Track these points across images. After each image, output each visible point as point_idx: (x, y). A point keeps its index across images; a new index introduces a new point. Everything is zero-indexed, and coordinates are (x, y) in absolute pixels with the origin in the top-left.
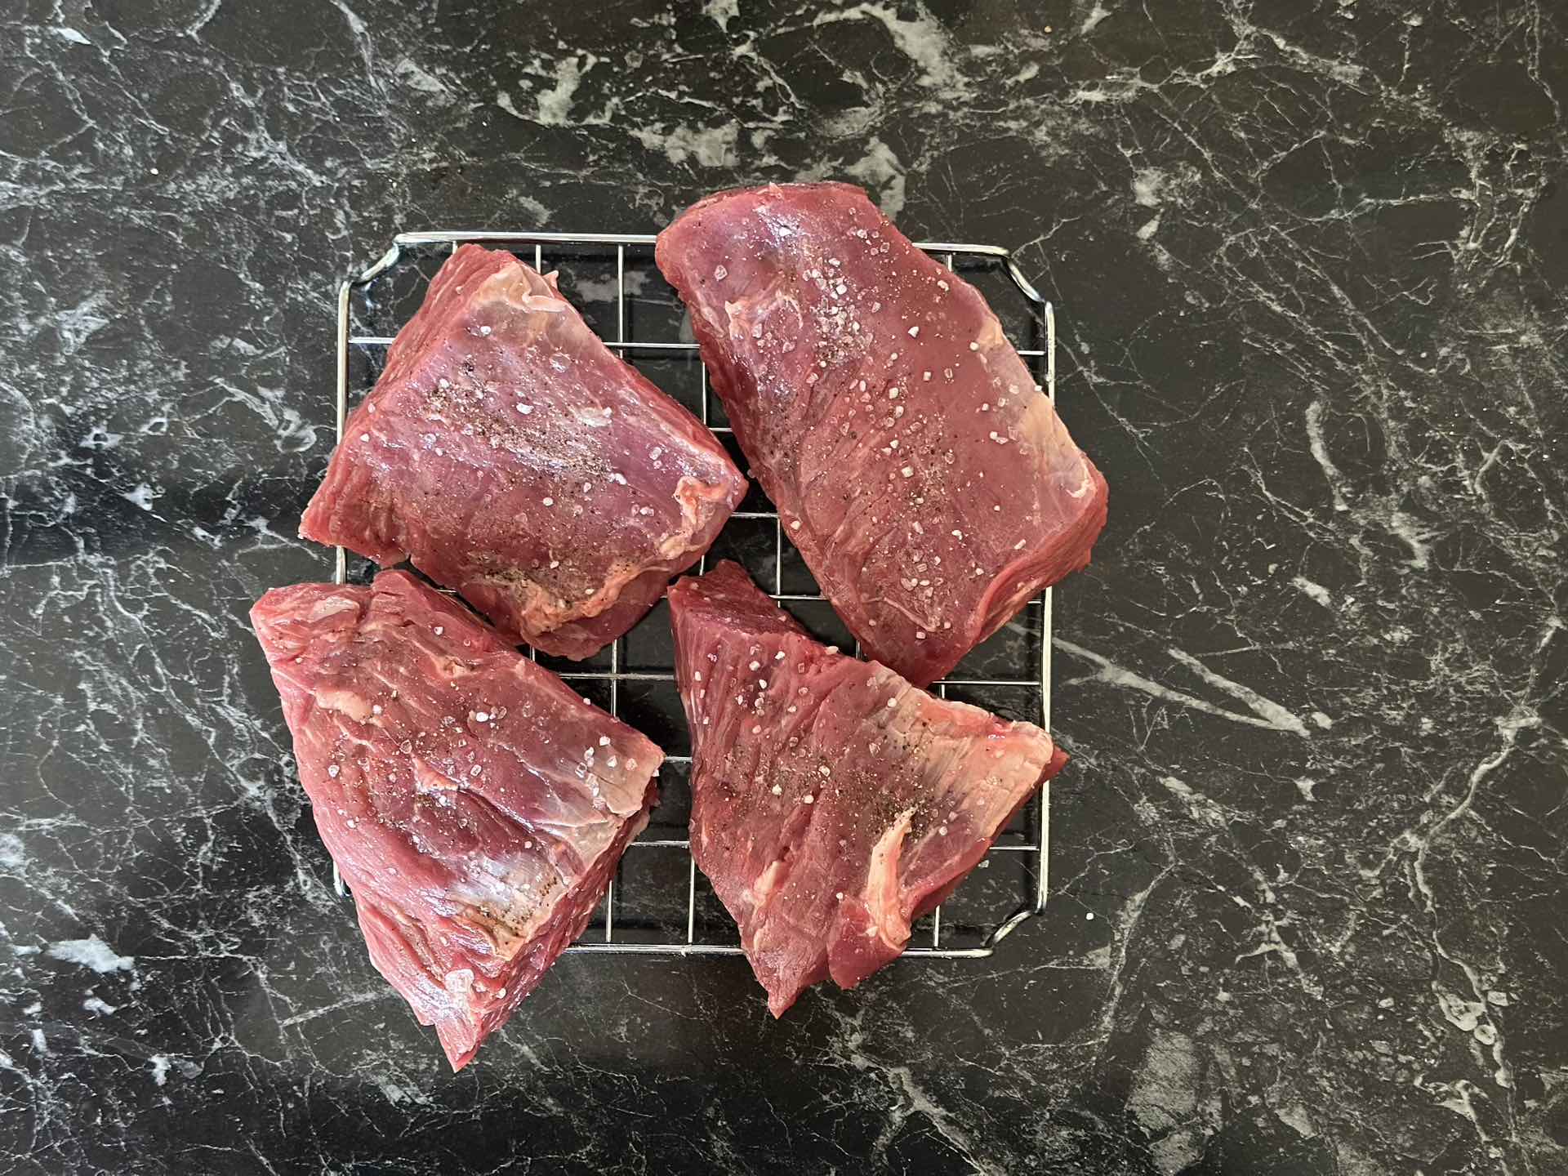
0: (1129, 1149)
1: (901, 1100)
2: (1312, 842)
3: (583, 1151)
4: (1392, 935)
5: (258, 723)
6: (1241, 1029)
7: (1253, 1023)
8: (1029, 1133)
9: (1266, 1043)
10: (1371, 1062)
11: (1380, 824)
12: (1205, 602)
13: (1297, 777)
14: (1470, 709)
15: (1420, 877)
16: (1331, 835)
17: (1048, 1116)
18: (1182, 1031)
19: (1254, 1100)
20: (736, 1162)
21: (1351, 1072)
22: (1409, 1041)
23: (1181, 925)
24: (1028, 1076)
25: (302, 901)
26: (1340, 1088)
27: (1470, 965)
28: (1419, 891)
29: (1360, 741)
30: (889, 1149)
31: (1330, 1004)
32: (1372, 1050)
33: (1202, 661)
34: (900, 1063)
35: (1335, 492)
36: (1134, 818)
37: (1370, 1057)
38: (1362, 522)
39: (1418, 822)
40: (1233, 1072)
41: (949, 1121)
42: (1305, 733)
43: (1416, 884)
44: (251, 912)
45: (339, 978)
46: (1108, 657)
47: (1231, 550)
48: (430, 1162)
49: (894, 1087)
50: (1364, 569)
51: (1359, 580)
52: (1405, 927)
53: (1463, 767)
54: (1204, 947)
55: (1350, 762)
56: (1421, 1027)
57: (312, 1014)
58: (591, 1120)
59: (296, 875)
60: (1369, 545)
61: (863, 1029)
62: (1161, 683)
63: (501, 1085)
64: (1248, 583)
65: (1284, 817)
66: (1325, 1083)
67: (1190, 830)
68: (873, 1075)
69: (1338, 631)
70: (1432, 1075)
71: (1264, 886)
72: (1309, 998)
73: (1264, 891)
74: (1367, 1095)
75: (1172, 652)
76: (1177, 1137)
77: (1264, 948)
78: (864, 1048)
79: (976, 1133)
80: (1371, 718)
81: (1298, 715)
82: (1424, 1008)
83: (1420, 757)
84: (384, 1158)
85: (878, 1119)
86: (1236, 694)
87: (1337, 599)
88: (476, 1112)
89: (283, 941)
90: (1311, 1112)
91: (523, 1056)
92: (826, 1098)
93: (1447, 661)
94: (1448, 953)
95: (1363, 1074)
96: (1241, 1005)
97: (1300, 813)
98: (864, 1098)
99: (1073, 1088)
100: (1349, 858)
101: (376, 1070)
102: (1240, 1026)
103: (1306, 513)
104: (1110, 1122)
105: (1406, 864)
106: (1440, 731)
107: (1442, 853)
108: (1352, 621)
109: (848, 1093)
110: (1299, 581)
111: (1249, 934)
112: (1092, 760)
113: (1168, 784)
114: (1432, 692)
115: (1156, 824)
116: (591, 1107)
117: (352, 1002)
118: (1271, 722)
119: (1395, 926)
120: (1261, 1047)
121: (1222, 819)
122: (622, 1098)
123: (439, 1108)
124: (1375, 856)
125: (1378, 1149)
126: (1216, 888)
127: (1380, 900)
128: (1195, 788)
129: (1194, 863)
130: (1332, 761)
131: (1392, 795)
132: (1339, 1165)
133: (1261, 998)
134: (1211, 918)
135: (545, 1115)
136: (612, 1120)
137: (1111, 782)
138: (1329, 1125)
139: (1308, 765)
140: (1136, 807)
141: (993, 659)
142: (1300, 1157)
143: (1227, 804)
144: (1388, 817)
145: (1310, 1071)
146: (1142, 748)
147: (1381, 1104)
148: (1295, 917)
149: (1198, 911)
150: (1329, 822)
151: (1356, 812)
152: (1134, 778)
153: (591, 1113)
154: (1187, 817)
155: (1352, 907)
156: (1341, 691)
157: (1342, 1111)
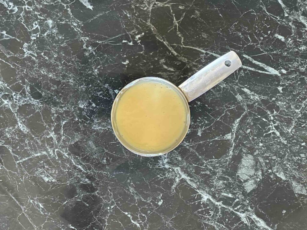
0: (238, 185)
1: (178, 176)
2: (282, 103)
3: (96, 192)
4: (304, 127)
5: (6, 85)
6: (266, 153)
7: (269, 151)
8: (212, 182)
9: (272, 156)
10: (300, 159)
11: (301, 98)
12: (252, 42)
13: (278, 86)
16: (287, 101)
17: (216, 178)
18: (251, 154)
19: (270, 171)
20: (136, 193)
21: (295, 162)
23: (249, 126)
24: (211, 168)
25: (20, 131)
26: (292, 167)
29: (294, 76)
30: (176, 188)
31: (289, 145)
32: (300, 156)
33: (252, 57)
34: (178, 166)
35: (285, 11)
36: (236, 99)
37: (299, 158)
38: (292, 19)
40: (264, 164)
41: (191, 181)
42: (279, 75)
44: (7, 134)
45: (31, 150)
47: (258, 28)
48: (57, 197)
49: (176, 172)
50: (293, 31)
51: (292, 34)
54: (255, 132)
55: (292, 82)
57: (24, 160)
58: (98, 184)
59: (18, 124)
60: (294, 25)
61: (167, 158)
63: (74, 176)
64: (263, 37)
65: (275, 97)
66: (288, 166)
67: (251, 102)
68: (171, 170)
69: (287, 48)
71: (270, 115)
72: (283, 144)
73: (270, 117)
74: (299, 168)
75: (244, 56)
76: (250, 181)
77: (271, 131)
78: (168, 163)
79: (198, 183)
80: (296, 70)
81: (277, 70)
84: (45, 196)
85: (172, 181)
86: (261, 66)
87: (287, 39)
88: (68, 183)
89: (15, 141)
90: (285, 173)
91: (79, 168)
92: (159, 176)
95: (298, 163)
96: (266, 146)
97: (279, 96)
98: (169, 176)
99: (223, 170)
100: (292, 107)
101: (41, 174)
102: (265, 152)
103: (278, 17)
104: (233, 178)
108: (291, 45)
109: (164, 174)
110: (276, 35)
111: (267, 128)
112: (224, 85)
113: (244, 90)
115: (242, 101)
116: (97, 181)
117: (34, 156)
118: (271, 73)
119: (305, 124)
120: (271, 157)
121: (259, 99)
122: (106, 178)
123: (58, 183)
124: (299, 106)
125: (303, 182)
126: (258, 117)
127: (301, 117)
128: (251, 91)
129: (252, 110)
130: (287, 82)
131: (303, 90)
132: (293, 187)
133: (271, 145)
134: (257, 124)
135: (86, 183)
136: (103, 184)
137: (229, 90)
138: (290, 176)
139: (281, 83)
140: (236, 96)
141: (197, 59)
142: (283, 185)
143: (260, 94)
144: (302, 96)
145: (284, 163)
146: (237, 81)
147: (303, 170)
148: (279, 123)
149: (253, 123)
150: (286, 98)
151: (294, 95)
152: (235, 89)
153: (98, 182)
154: (250, 98)
155: (294, 120)
156: (288, 63)
157: (293, 173)
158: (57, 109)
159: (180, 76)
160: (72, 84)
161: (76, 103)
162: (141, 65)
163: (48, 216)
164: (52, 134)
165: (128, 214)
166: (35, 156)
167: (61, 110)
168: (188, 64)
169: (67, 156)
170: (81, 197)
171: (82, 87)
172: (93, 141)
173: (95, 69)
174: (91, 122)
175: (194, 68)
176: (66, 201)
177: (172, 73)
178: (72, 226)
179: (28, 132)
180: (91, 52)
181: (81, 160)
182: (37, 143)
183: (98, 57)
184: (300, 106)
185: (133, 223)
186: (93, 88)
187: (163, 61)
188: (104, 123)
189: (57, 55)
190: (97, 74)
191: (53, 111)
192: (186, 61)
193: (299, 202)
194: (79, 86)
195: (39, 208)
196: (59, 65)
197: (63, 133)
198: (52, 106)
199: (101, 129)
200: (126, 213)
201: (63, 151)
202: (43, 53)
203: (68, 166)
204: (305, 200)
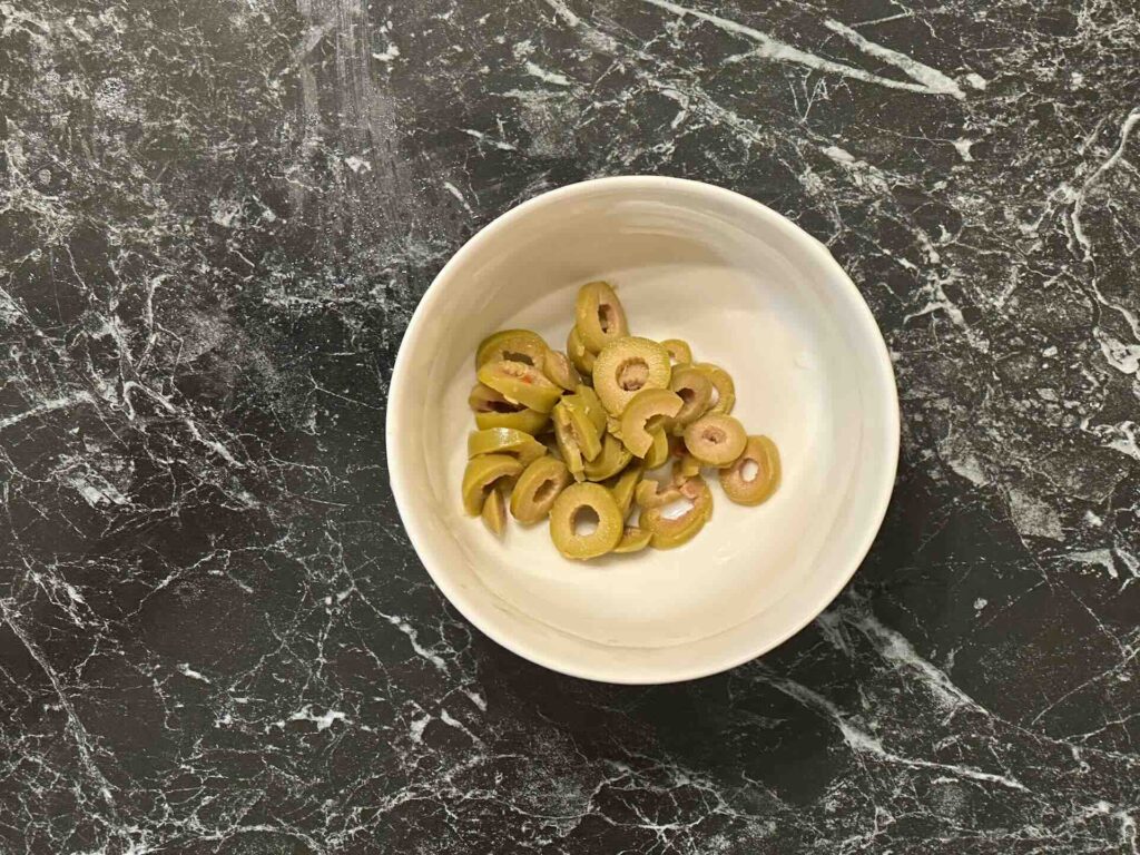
2: (972, 201)
3: (281, 542)
4: (1053, 287)
6: (912, 387)
7: (923, 379)
9: (936, 398)
10: (1038, 410)
11: (1037, 179)
13: (955, 139)
14: (1117, 62)
15: (1077, 228)
16: (990, 193)
19: (928, 453)
21: (1019, 421)
22: (1074, 389)
26: (1010, 436)
27: (1129, 309)
28: (1076, 244)
29: (1014, 99)
31: (997, 357)
32: (1038, 398)
33: (859, 30)
36: (798, 189)
37: (1035, 403)
39: (1072, 175)
40: (906, 428)
42: (961, 95)
43: (1073, 235)
46: (766, 31)
48: (132, 560)
52: (1065, 277)
53: (1114, 118)
55: (1005, 120)
56: (1084, 372)
57: (6, 422)
58: (287, 511)
62: (818, 55)
63: (198, 482)
65: (944, 179)
66: (994, 433)
67: (855, 197)
70: (1098, 419)
71: (928, 247)
72: (977, 352)
73: (928, 252)
74: (1035, 441)
75: (830, 24)
77: (930, 307)
80: (1024, 77)
81: (953, 78)
82: (1088, 354)
83: (1072, 111)
84: (88, 558)
86: (892, 62)
88: (174, 510)
90: (983, 461)
91: (216, 453)
93: (1093, 16)
94: (1106, 298)
95: (1031, 422)
96: (912, 363)
97: (960, 174)
100: (1009, 214)
101: (73, 474)
102: (909, 383)
105: (1064, 216)
106: (1089, 85)
107: (1097, 203)
111: (916, 294)
112: (757, 135)
113: (830, 154)
114: (1080, 48)
115: (821, 193)
116: (286, 500)
117: (45, 408)
118: (927, 86)
119: (1055, 277)
120: (932, 403)
121: (884, 185)
122: (315, 489)
123: (138, 508)
124: (1033, 212)
125: (1049, 493)
126: (882, 252)
127: (1040, 252)
128: (857, 156)
129: (860, 229)
130: (988, 121)
131: (1047, 150)
132: (1012, 510)
133: (929, 356)
134: (878, 281)
135: (242, 509)
136: (307, 511)
137: (775, 154)
138: (1001, 472)
139: (965, 126)
140: (801, 178)
141: (655, 40)
142: (973, 506)
143: (889, 169)
144: (1044, 172)
145: (980, 422)
146: (804, 120)
147: (1049, 450)
148: (959, 274)
149: (866, 275)
150: (987, 181)
151: (1013, 169)
152: (798, 149)
153: (286, 505)
154: (850, 184)
155: (1013, 262)
156: (993, 51)
157: (1012, 459)
158: (130, 229)
159: (589, 103)
160: (185, 135)
161: (200, 208)
162: (445, 62)
163: (99, 631)
164: (111, 324)
165: (401, 623)
166: (48, 407)
167: (146, 235)
168: (619, 58)
169: (169, 407)
170: (224, 560)
171: (222, 145)
172: (267, 349)
173: (272, 77)
174: (258, 280)
175: (643, 72)
176: (170, 577)
177: (561, 94)
178: (191, 669)
179: (20, 320)
180: (255, 14)
181: (225, 420)
182: (54, 358)
183: (283, 35)
184: (1037, 210)
185: (422, 657)
186: (265, 151)
187: (524, 47)
188: (307, 283)
189: (126, 26)
190: (280, 96)
191: (112, 238)
192: (612, 49)
193: (1037, 566)
194: (211, 144)
195: (68, 604)
196: (136, 63)
197: (155, 319)
198: (109, 217)
199: (298, 305)
200: (395, 620)
201: (155, 390)
202: (74, 19)
203: (175, 443)
204: (1057, 560)
